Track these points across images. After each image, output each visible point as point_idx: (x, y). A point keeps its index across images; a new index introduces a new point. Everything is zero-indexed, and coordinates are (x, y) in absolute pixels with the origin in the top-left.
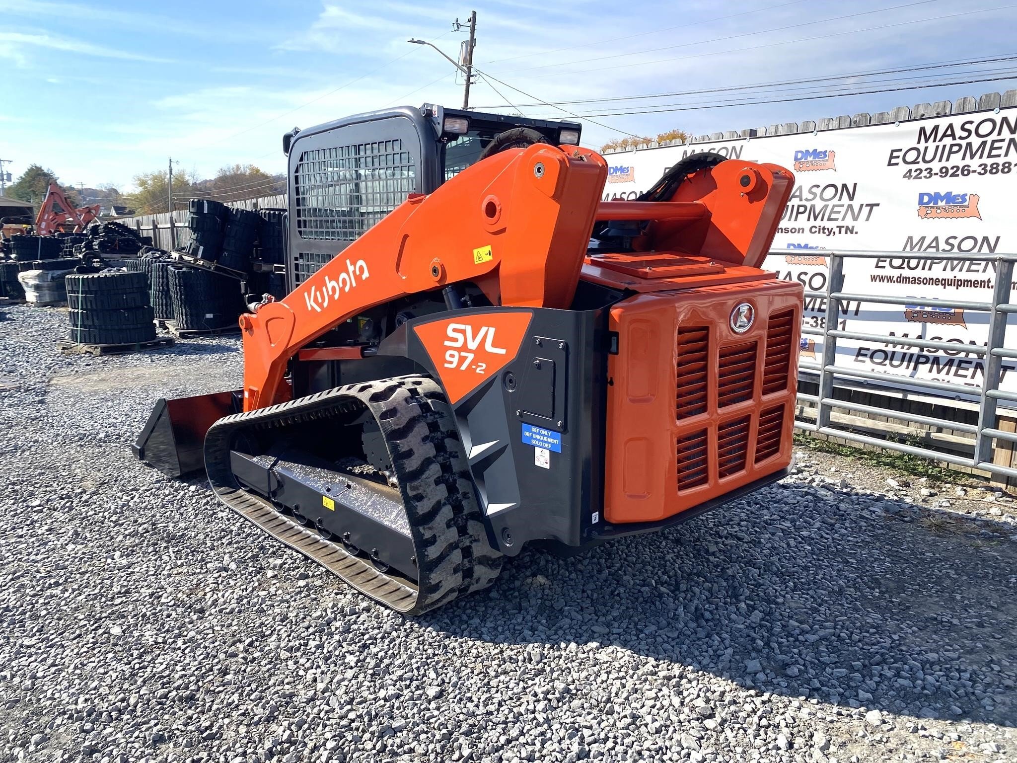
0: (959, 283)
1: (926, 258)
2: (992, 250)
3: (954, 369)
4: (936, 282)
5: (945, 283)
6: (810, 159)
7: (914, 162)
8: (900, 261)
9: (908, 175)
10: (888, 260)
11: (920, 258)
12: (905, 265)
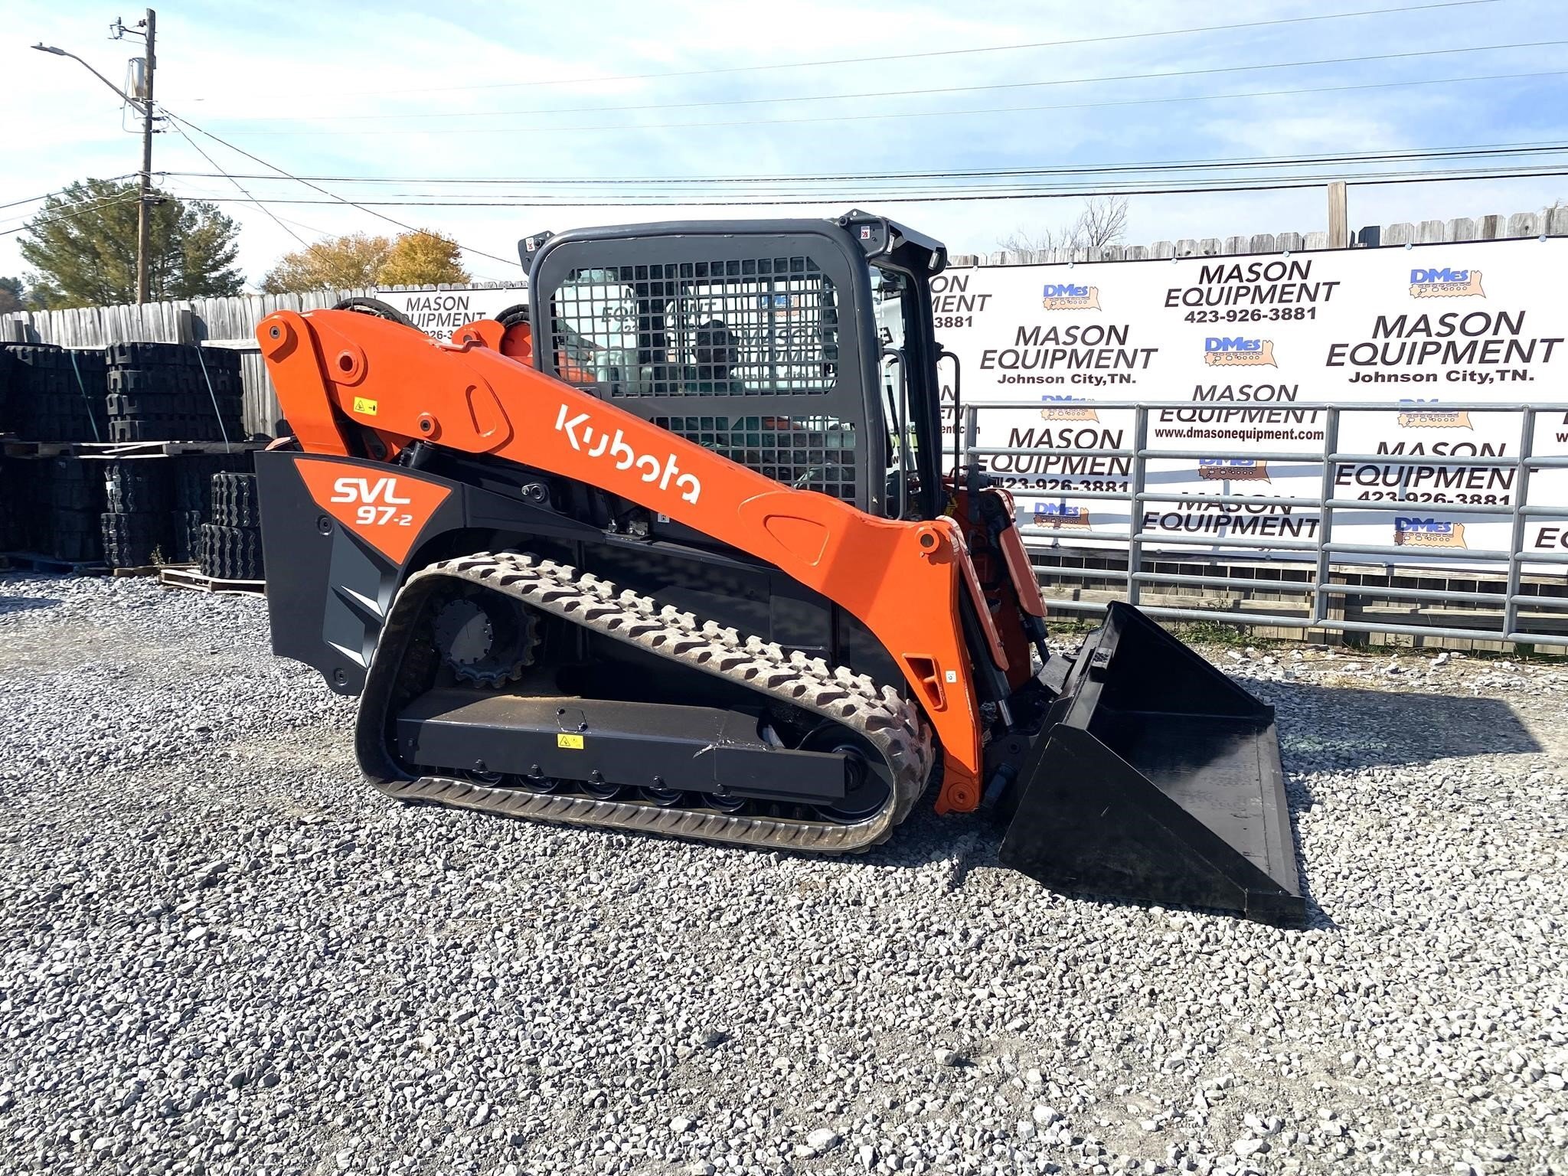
0: (1259, 435)
1: (1221, 409)
2: (1292, 399)
3: (1259, 529)
4: (1233, 434)
5: (1243, 435)
6: (1065, 295)
7: (1197, 304)
8: (1191, 412)
9: (1190, 318)
10: (1175, 411)
11: (1213, 409)
12: (1196, 417)
